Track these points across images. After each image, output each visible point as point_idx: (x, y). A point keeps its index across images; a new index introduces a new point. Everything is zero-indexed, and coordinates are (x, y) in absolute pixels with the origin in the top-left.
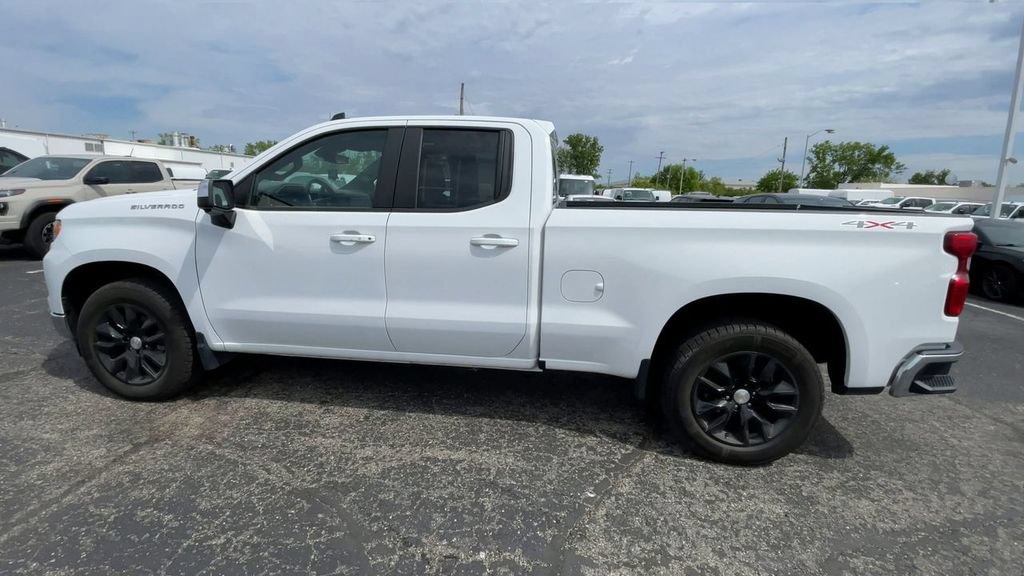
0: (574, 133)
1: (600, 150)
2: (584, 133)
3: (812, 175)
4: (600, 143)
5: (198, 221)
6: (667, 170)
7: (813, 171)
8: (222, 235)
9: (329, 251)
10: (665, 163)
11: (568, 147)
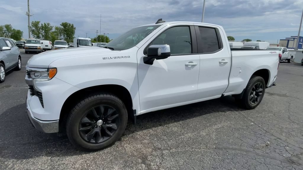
0: (64, 22)
1: (75, 29)
2: (68, 22)
3: (137, 39)
4: (74, 26)
5: (139, 63)
6: (99, 36)
7: (137, 38)
8: (149, 67)
9: (185, 69)
10: (99, 34)
11: (62, 27)
